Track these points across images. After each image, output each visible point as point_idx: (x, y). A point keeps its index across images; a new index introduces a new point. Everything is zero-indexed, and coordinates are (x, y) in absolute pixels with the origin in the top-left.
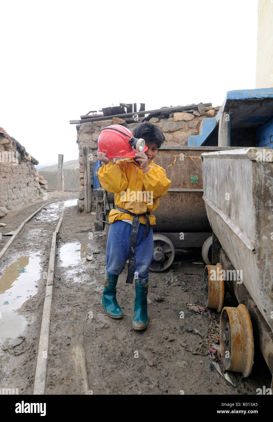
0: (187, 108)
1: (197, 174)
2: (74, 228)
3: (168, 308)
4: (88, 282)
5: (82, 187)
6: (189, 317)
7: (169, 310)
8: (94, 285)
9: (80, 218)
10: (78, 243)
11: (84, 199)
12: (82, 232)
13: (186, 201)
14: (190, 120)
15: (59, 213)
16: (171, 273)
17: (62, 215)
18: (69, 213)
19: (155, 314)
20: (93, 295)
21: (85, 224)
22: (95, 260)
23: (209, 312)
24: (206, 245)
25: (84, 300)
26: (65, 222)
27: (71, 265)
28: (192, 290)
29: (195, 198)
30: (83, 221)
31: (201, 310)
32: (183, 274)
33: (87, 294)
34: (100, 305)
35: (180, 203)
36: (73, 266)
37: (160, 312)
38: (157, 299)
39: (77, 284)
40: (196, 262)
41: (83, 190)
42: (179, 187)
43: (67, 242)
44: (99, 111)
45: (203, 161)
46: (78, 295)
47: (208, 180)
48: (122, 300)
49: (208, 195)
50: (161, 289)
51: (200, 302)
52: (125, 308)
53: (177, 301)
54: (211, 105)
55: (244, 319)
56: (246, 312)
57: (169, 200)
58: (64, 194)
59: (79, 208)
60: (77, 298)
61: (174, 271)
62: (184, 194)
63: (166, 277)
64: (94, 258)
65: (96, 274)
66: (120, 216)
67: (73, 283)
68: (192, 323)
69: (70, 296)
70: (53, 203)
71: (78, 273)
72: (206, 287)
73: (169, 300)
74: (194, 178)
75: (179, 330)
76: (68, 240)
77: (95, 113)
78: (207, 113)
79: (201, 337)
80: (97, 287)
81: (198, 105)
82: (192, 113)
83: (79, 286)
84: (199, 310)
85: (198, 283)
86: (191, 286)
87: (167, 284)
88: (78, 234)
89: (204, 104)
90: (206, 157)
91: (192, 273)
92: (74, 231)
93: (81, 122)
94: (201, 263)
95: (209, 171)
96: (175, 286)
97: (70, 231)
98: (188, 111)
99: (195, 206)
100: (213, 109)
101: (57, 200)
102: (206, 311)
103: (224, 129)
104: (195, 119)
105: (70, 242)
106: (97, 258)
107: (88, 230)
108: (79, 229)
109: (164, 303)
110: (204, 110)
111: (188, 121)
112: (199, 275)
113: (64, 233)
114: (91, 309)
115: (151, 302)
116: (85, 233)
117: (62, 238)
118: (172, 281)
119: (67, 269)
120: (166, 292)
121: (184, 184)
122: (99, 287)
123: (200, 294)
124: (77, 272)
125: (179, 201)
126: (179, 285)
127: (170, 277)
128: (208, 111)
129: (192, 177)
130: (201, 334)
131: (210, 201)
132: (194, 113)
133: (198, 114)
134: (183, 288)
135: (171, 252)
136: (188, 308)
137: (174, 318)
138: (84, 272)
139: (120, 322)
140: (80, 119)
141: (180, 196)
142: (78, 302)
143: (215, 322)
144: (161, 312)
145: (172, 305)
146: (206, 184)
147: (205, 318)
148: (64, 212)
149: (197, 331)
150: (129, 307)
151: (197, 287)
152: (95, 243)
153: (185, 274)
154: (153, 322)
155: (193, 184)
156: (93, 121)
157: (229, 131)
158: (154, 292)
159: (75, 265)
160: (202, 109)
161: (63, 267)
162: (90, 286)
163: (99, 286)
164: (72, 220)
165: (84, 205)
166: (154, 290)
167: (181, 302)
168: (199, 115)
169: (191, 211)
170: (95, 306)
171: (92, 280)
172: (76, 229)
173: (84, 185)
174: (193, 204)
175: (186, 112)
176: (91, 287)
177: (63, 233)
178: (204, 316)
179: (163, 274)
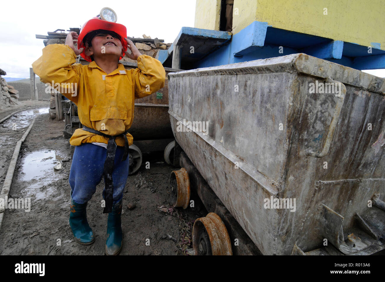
0: (146, 41)
1: (162, 91)
2: (44, 135)
3: (141, 215)
4: (54, 196)
5: (52, 98)
6: (161, 220)
7: (142, 217)
8: (61, 200)
9: (52, 125)
10: (47, 151)
11: (55, 108)
12: (53, 138)
13: (152, 114)
14: (148, 51)
15: (30, 120)
16: (139, 175)
17: (33, 122)
18: (41, 120)
19: (129, 225)
20: (59, 214)
21: (56, 131)
22: (64, 168)
23: (177, 212)
24: (167, 149)
25: (47, 223)
26: (35, 129)
27: (34, 178)
28: (159, 190)
29: (160, 112)
30: (55, 128)
31: (170, 211)
32: (150, 175)
33: (52, 213)
34: (67, 227)
35: (147, 116)
36: (38, 179)
37: (133, 221)
38: (130, 208)
39: (40, 202)
40: (159, 162)
41: (54, 101)
42: (146, 102)
43: (34, 150)
44: (67, 31)
45: (169, 80)
46: (40, 217)
47: (175, 97)
48: (93, 215)
49: (176, 111)
50: (132, 194)
51: (167, 200)
52: (96, 225)
53: (148, 204)
54: (164, 42)
55: (222, 232)
56: (222, 224)
57: (137, 113)
58: (38, 102)
59: (50, 116)
60: (37, 223)
61: (142, 173)
62: (150, 109)
63: (135, 179)
64: (63, 167)
65: (64, 185)
66: (89, 138)
67: (35, 201)
68: (165, 227)
69: (28, 222)
70: (25, 110)
71: (43, 187)
72: (173, 189)
73: (141, 205)
74: (159, 95)
75: (154, 240)
76: (36, 148)
77: (63, 32)
78: (161, 47)
79: (175, 241)
80: (64, 202)
81: (154, 40)
82: (149, 45)
83: (43, 204)
84: (169, 211)
85: (163, 182)
86: (157, 186)
87: (137, 188)
88: (48, 141)
89: (159, 40)
90: (173, 76)
91: (157, 172)
92: (44, 138)
93: (48, 38)
94: (163, 163)
95: (177, 89)
96: (145, 188)
97: (39, 139)
98: (147, 43)
99: (160, 118)
100: (165, 44)
101: (29, 108)
102: (174, 211)
103: (177, 58)
104: (152, 50)
105: (38, 150)
106: (67, 166)
107: (59, 137)
108: (50, 136)
109: (137, 209)
110: (159, 45)
111: (147, 51)
112: (163, 174)
113: (32, 141)
114: (56, 235)
115: (124, 212)
116: (56, 139)
117: (28, 146)
118: (141, 184)
119: (29, 183)
120: (137, 197)
121: (151, 99)
122: (67, 202)
123: (166, 192)
124: (41, 186)
125: (146, 114)
126: (148, 187)
127: (139, 179)
128: (161, 45)
129: (158, 93)
130: (174, 239)
131: (179, 116)
132: (151, 45)
133: (154, 46)
134: (152, 190)
135: (139, 158)
136: (159, 211)
137: (148, 225)
138: (50, 185)
139: (91, 247)
140: (48, 35)
141: (147, 110)
142: (38, 229)
143: (183, 221)
144: (135, 221)
145: (144, 211)
146: (173, 101)
147: (175, 218)
148: (35, 119)
149: (170, 237)
150: (101, 223)
151: (163, 186)
152: (65, 150)
153: (152, 174)
154: (127, 237)
155: (158, 100)
156: (61, 39)
157: (180, 61)
158: (126, 199)
159: (40, 177)
160: (158, 43)
161: (24, 182)
162: (56, 202)
163: (67, 200)
164: (43, 127)
165: (55, 114)
166: (126, 196)
167: (152, 205)
168: (155, 48)
169: (156, 122)
170: (60, 229)
171: (59, 194)
172: (46, 136)
173: (54, 96)
174: (158, 117)
175: (145, 44)
176: (58, 203)
177: (30, 141)
178: (173, 216)
179: (132, 177)
